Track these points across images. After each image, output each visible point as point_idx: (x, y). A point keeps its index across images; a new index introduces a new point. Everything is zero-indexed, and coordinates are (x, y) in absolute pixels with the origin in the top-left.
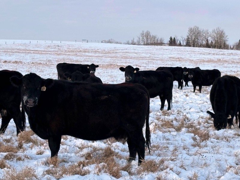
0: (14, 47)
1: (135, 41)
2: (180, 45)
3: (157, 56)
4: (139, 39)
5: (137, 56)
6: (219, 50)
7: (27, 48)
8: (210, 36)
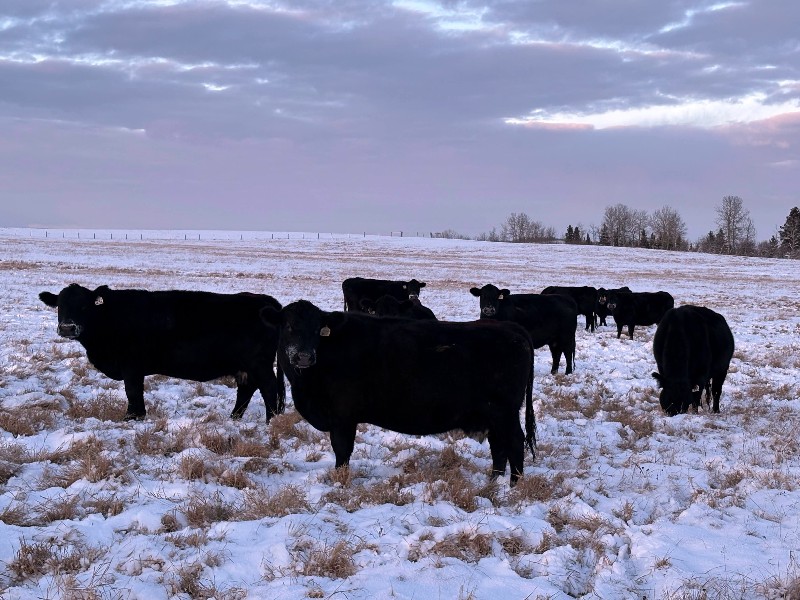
0: (257, 246)
1: (498, 233)
2: (588, 242)
3: (542, 265)
4: (506, 229)
5: (502, 263)
6: (668, 252)
7: (284, 249)
8: (650, 224)
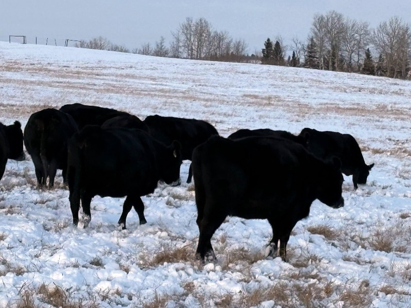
5: (154, 86)
